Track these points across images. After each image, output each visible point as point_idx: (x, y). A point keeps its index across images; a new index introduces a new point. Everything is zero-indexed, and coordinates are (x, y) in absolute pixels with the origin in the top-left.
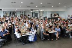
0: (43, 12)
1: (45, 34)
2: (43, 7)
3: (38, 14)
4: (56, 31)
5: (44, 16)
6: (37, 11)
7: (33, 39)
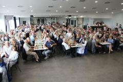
0: (83, 18)
1: (96, 45)
2: (85, 12)
3: (75, 21)
4: (109, 43)
5: (84, 24)
6: (75, 17)
7: (84, 51)
